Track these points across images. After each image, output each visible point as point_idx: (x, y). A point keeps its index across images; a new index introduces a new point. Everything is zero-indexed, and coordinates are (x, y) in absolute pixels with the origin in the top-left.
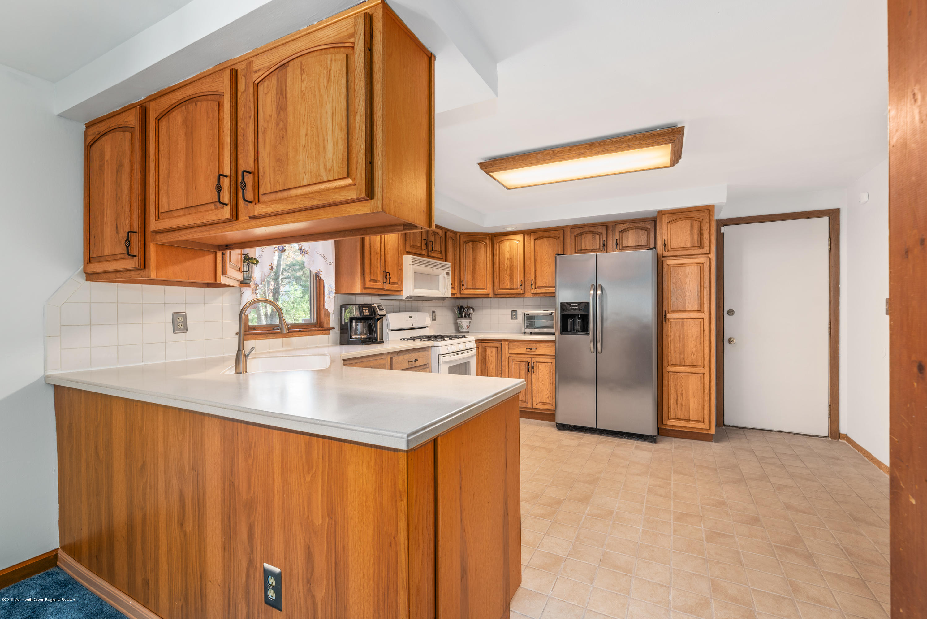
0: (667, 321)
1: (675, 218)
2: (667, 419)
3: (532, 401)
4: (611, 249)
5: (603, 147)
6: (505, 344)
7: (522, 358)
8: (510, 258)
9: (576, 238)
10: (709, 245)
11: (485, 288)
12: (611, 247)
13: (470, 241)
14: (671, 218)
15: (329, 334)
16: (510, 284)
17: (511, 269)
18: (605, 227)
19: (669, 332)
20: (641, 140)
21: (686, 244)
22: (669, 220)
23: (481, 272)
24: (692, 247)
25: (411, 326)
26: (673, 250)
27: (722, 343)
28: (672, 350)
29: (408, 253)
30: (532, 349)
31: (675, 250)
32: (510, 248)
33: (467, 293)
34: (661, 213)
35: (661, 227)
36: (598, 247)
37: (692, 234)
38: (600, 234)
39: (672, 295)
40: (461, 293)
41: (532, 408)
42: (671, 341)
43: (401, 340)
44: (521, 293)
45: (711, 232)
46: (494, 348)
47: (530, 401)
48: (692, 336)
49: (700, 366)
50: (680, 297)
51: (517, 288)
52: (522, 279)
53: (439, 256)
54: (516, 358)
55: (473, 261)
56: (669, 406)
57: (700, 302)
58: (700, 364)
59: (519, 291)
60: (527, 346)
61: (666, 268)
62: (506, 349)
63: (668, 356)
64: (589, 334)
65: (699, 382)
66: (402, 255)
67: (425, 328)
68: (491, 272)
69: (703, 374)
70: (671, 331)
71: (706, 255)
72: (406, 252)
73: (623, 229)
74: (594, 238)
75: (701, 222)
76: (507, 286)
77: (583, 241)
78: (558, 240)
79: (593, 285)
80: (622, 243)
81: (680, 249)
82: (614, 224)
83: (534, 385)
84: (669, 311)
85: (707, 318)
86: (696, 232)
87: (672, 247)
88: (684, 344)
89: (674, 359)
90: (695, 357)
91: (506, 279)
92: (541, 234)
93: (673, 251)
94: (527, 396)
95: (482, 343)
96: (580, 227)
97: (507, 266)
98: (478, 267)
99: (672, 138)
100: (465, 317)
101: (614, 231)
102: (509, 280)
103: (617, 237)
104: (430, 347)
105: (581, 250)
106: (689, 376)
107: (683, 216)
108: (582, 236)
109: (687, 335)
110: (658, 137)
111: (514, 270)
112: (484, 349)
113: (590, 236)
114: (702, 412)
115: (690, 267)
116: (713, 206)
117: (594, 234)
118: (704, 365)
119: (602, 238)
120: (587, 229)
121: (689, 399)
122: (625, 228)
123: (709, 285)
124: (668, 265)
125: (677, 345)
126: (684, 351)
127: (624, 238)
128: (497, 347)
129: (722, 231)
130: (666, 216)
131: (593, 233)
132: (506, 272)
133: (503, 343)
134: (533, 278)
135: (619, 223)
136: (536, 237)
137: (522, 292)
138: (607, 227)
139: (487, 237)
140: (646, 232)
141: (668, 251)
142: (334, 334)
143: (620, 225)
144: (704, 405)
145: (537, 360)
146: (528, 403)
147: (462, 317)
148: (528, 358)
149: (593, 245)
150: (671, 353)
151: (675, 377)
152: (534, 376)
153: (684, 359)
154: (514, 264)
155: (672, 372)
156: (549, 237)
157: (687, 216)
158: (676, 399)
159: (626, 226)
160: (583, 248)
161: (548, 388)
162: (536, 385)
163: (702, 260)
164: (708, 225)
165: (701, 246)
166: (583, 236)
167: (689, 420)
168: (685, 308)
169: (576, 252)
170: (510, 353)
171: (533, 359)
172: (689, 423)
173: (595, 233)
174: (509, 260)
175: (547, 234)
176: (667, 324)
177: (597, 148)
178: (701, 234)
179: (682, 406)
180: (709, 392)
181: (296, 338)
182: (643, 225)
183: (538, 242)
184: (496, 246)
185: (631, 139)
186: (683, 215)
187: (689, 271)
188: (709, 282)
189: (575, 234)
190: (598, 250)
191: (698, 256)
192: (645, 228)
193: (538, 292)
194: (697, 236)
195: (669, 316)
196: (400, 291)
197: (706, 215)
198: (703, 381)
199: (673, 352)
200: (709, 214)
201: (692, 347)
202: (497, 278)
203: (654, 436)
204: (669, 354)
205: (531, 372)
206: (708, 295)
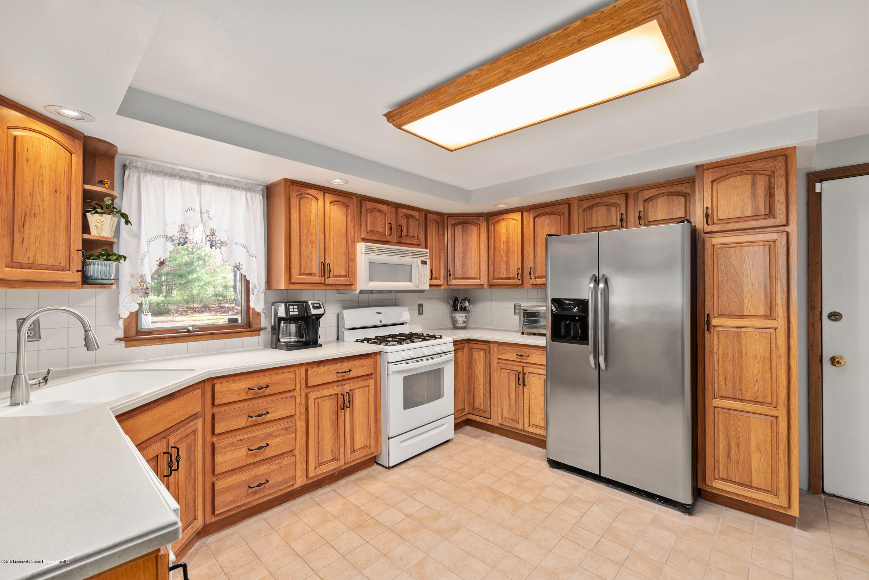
0: (712, 330)
1: (724, 173)
2: (713, 478)
3: (524, 421)
4: (633, 225)
5: (536, 53)
6: (494, 347)
7: (512, 366)
8: (506, 242)
9: (585, 212)
10: (785, 211)
11: (479, 278)
12: (633, 222)
13: (460, 223)
14: (718, 174)
15: (259, 335)
16: (506, 273)
17: (508, 254)
18: (623, 196)
19: (716, 346)
20: (596, 23)
21: (743, 213)
22: (715, 177)
23: (473, 259)
24: (754, 217)
25: (378, 323)
26: (721, 222)
27: (819, 363)
28: (720, 374)
29: (364, 240)
30: (523, 356)
31: (724, 221)
32: (507, 229)
33: (455, 284)
34: (700, 168)
35: (701, 189)
36: (614, 224)
37: (754, 196)
38: (616, 205)
39: (720, 291)
40: (449, 284)
41: (524, 430)
42: (718, 360)
43: (357, 341)
44: (519, 284)
45: (790, 191)
46: (482, 351)
47: (521, 422)
48: (755, 356)
49: (771, 404)
50: (734, 294)
51: (514, 278)
52: (520, 267)
53: (415, 242)
54: (505, 366)
55: (463, 246)
56: (716, 459)
57: (769, 302)
58: (769, 401)
59: (516, 282)
60: (518, 351)
61: (709, 250)
62: (494, 353)
63: (713, 383)
64: (588, 344)
65: (769, 430)
66: (354, 242)
67: (403, 324)
68: (486, 258)
69: (776, 417)
70: (718, 345)
71: (781, 228)
72: (361, 240)
73: (648, 196)
74: (609, 211)
75: (770, 177)
76: (503, 274)
77: (594, 216)
78: (562, 217)
79: (594, 275)
80: (648, 216)
81: (734, 220)
82: (636, 191)
83: (526, 401)
84: (716, 314)
85: (783, 329)
86: (761, 192)
87: (720, 217)
88: (741, 368)
89: (723, 388)
90: (761, 389)
91: (502, 267)
92: (542, 210)
93: (722, 224)
94: (517, 414)
95: (469, 344)
96: (590, 198)
97: (502, 251)
98: (469, 253)
99: (654, 5)
100: (461, 310)
101: (636, 200)
102: (505, 268)
103: (641, 208)
104: (379, 353)
105: (592, 228)
106: (750, 417)
107: (740, 169)
108: (593, 209)
109: (746, 354)
110: (628, 11)
111: (511, 255)
112: (471, 351)
113: (602, 210)
114: (775, 477)
115: (751, 248)
116: (795, 148)
117: (608, 207)
118: (778, 403)
119: (620, 211)
120: (598, 200)
121: (750, 454)
122: (652, 195)
123: (786, 276)
124: (714, 245)
125: (730, 367)
126: (741, 379)
127: (650, 208)
128: (485, 350)
129: (818, 190)
130: (710, 171)
131: (607, 205)
132: (502, 259)
133: (491, 345)
134: (532, 266)
135: (643, 189)
136: (536, 214)
137: (519, 282)
138: (627, 195)
139: (481, 218)
140: (683, 199)
141: (713, 224)
142: (264, 336)
143: (644, 192)
144: (777, 467)
145: (530, 370)
146: (518, 423)
147: (457, 310)
148: (519, 366)
149: (607, 221)
150: (718, 379)
151: (725, 417)
152: (526, 390)
153: (741, 390)
154: (511, 249)
155: (721, 408)
156: (551, 213)
157: (745, 168)
158: (727, 450)
159: (653, 192)
160: (594, 226)
161: (542, 407)
162: (529, 401)
163: (773, 236)
164: (783, 181)
165: (771, 213)
166: (595, 210)
167: (751, 487)
168: (743, 311)
169: (586, 230)
170: (499, 359)
171: (524, 368)
172: (751, 492)
173: (609, 205)
174: (505, 244)
175: (549, 209)
176: (712, 334)
177: (528, 57)
178: (770, 194)
179: (738, 463)
180: (787, 448)
181: (208, 341)
182: (680, 189)
183: (539, 220)
184: (492, 227)
185: (579, 26)
186: (738, 167)
187: (749, 254)
188: (786, 270)
189: (584, 207)
190: (614, 228)
191: (766, 230)
192: (682, 193)
193: (538, 283)
194: (763, 199)
195: (715, 322)
196: (352, 285)
197: (779, 164)
198: (775, 428)
199: (721, 378)
200: (786, 162)
201: (755, 372)
202: (492, 266)
203: (685, 504)
204: (716, 379)
205: (522, 385)
206: (784, 291)
